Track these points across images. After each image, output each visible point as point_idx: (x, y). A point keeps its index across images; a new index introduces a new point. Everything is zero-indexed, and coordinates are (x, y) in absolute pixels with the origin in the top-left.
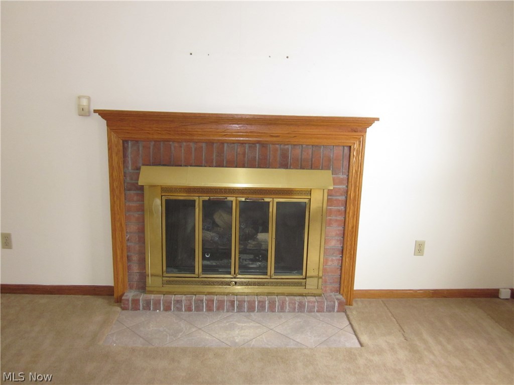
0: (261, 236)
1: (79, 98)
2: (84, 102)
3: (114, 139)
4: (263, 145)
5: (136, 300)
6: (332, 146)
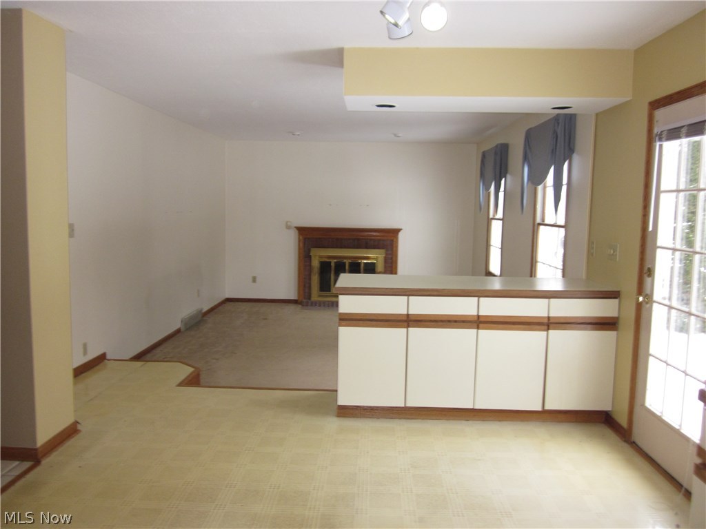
1: (287, 222)
2: (289, 223)
3: (301, 238)
4: (358, 240)
5: (307, 302)
6: (386, 240)
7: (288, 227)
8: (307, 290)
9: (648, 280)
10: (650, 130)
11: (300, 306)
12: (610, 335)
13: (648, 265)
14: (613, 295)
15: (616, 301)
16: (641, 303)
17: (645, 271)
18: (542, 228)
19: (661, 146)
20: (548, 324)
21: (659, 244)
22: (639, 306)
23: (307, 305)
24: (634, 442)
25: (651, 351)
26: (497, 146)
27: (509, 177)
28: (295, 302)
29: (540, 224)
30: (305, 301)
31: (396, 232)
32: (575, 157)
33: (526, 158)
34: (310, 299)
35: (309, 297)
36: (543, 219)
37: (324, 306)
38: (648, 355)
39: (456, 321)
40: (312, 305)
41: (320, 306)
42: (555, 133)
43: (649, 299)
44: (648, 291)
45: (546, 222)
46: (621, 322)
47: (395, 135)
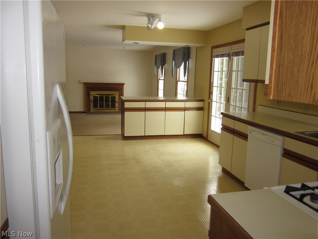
0: (108, 103)
2: (80, 81)
3: (85, 87)
5: (89, 112)
6: (119, 87)
7: (80, 83)
8: (88, 108)
9: (211, 95)
10: (212, 55)
11: (86, 114)
12: (201, 112)
13: (211, 92)
14: (202, 101)
15: (203, 102)
16: (210, 102)
17: (210, 93)
18: (179, 82)
19: (214, 59)
20: (185, 109)
21: (214, 86)
22: (209, 103)
23: (89, 113)
24: (208, 140)
25: (212, 115)
26: (162, 54)
27: (166, 65)
28: (84, 112)
29: (178, 81)
30: (88, 112)
31: (122, 85)
32: (190, 60)
33: (174, 59)
34: (90, 111)
35: (90, 110)
36: (179, 79)
37: (96, 113)
38: (211, 115)
39: (159, 109)
40: (91, 113)
41: (94, 113)
42: (184, 52)
43: (212, 101)
44: (211, 98)
45: (180, 80)
46: (204, 108)
47: (124, 48)
